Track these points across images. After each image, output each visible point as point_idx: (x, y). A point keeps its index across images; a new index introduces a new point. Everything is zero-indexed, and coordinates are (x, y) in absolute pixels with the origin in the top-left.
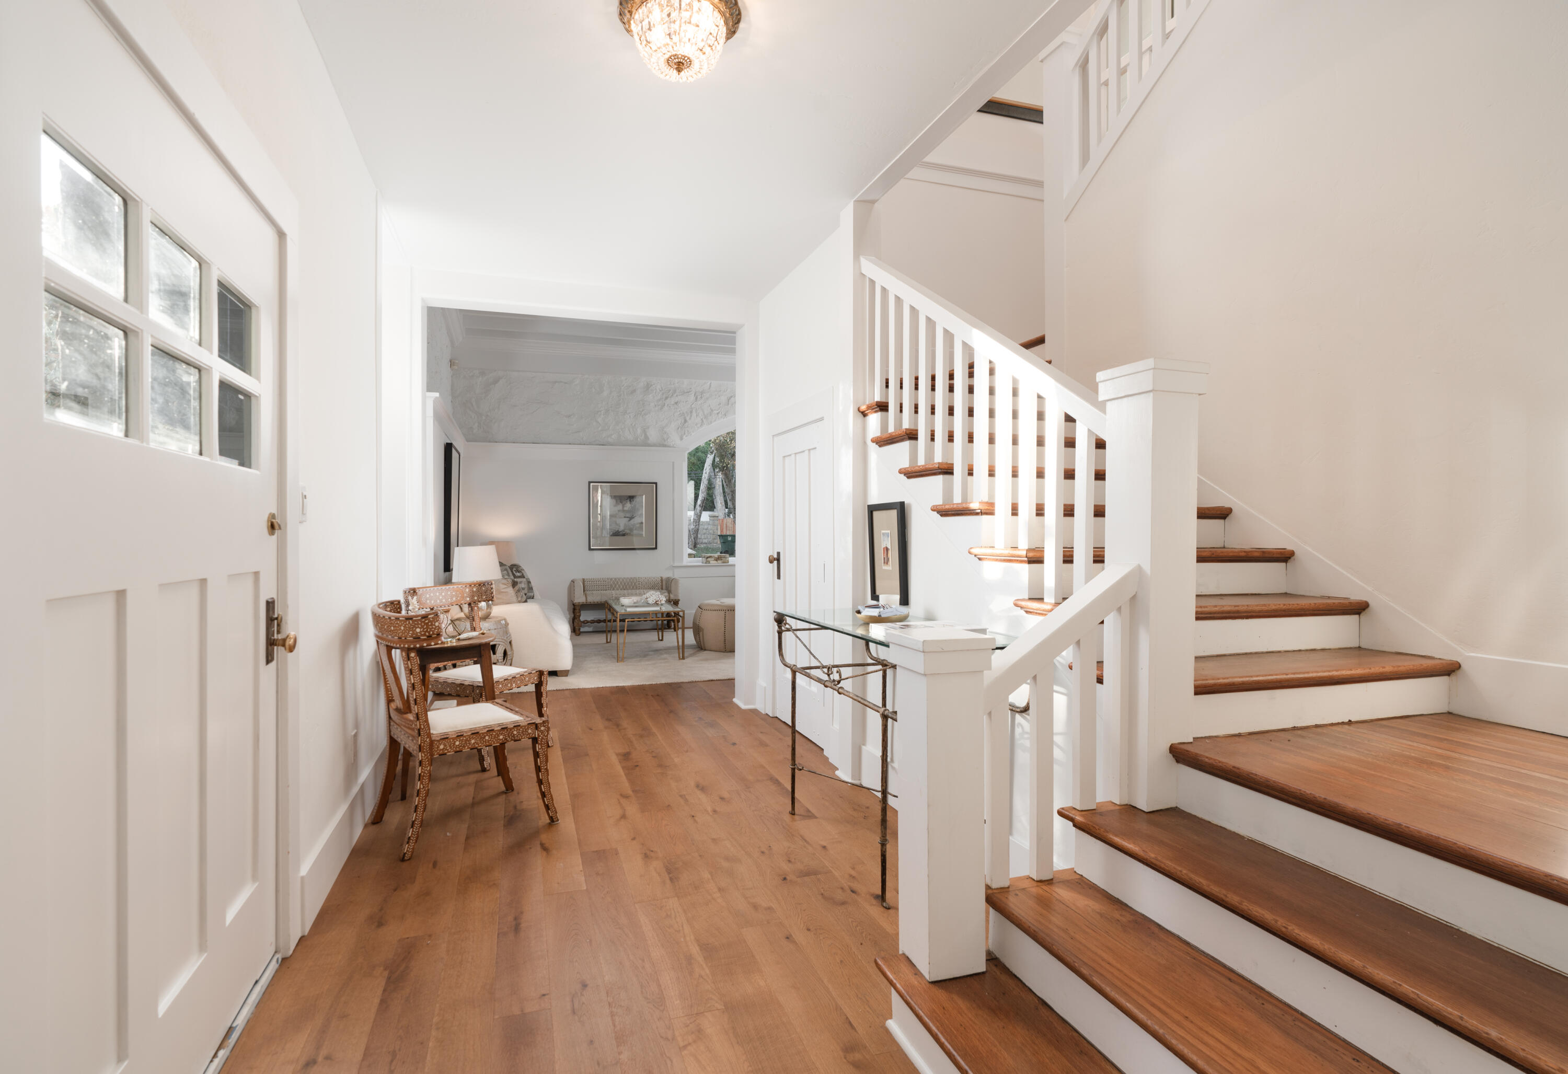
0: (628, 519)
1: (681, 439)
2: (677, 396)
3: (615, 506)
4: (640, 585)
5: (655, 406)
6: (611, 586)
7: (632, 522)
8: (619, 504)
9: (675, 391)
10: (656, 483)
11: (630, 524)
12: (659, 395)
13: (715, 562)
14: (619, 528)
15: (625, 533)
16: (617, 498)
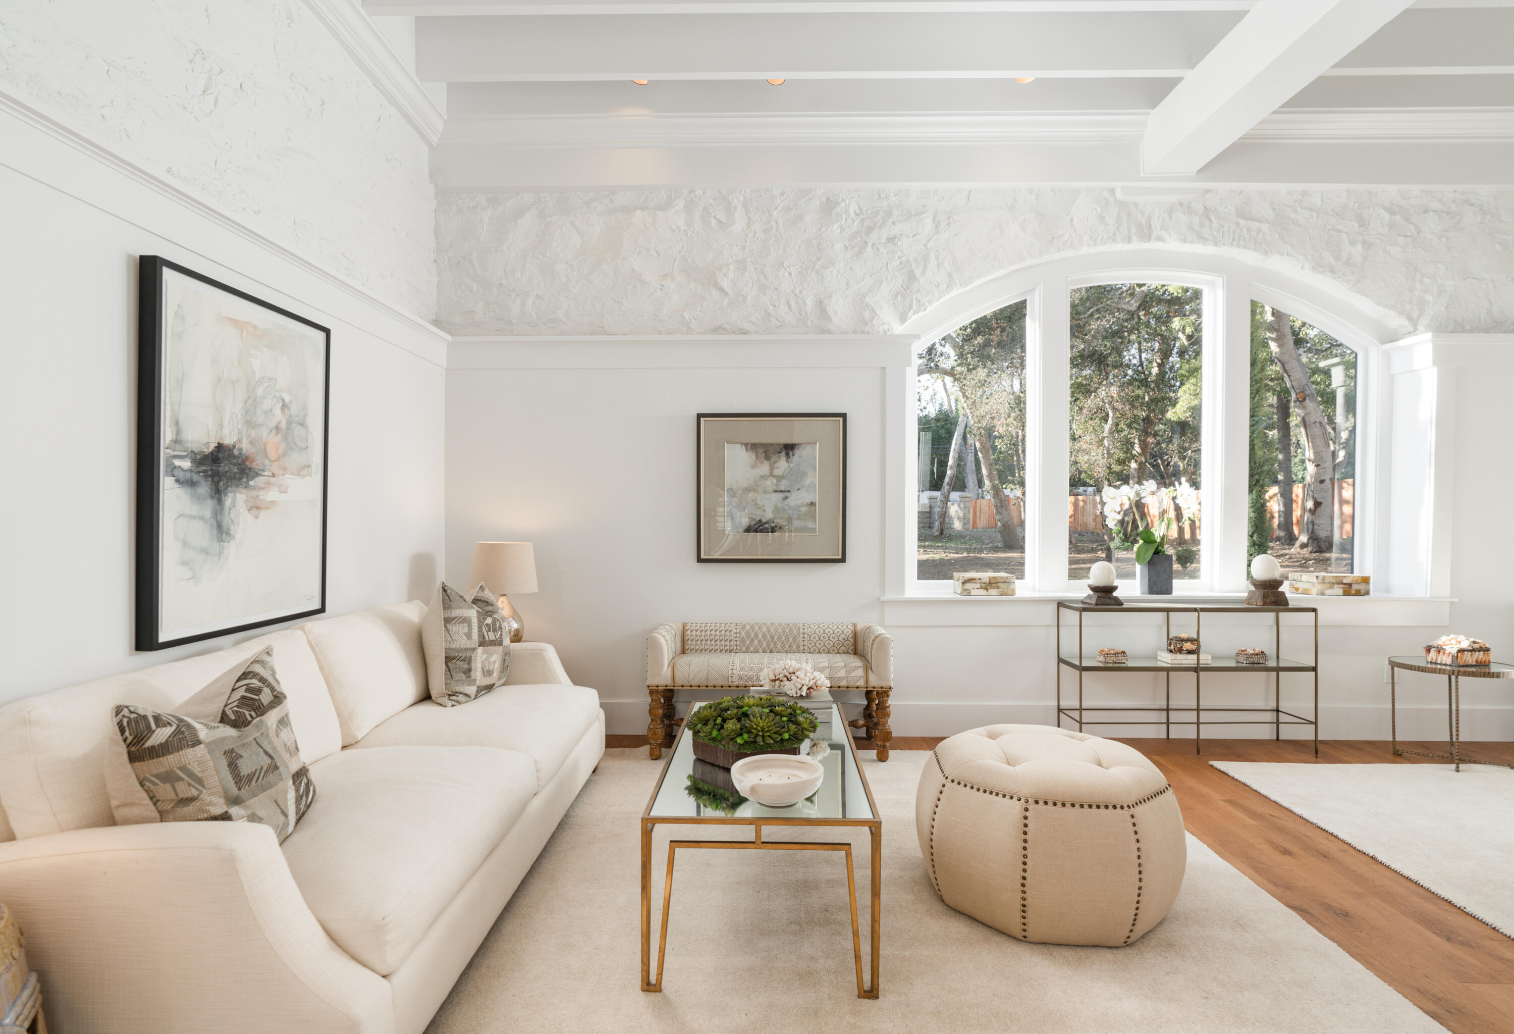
0: (783, 495)
2: (894, 223)
3: (753, 466)
4: (806, 643)
5: (846, 248)
6: (743, 641)
7: (792, 501)
8: (763, 462)
9: (889, 214)
10: (844, 416)
11: (786, 507)
12: (855, 224)
13: (983, 592)
14: (763, 516)
15: (776, 526)
16: (758, 450)
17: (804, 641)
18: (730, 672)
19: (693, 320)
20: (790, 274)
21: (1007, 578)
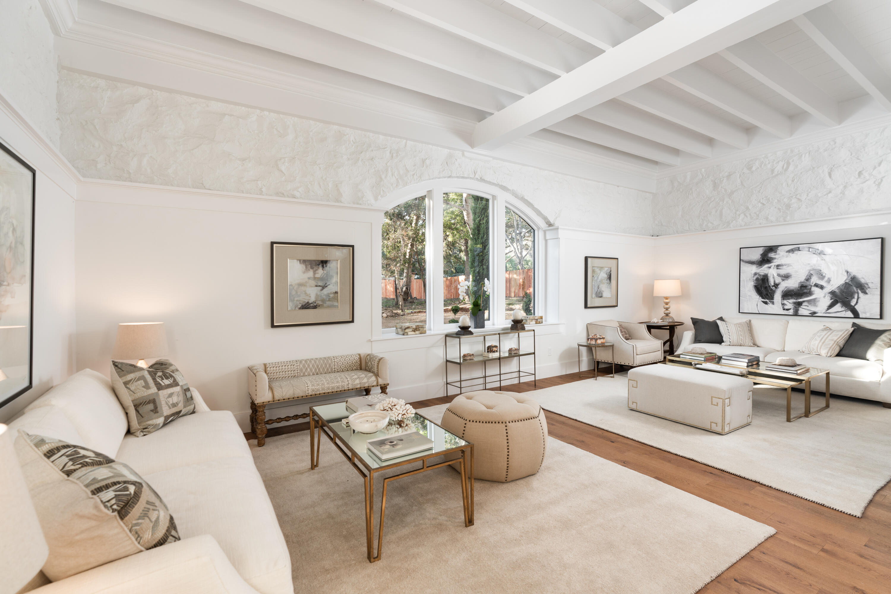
0: (320, 288)
1: (376, 199)
2: (372, 150)
3: (304, 273)
4: (336, 367)
5: (349, 159)
6: (301, 370)
7: (326, 291)
8: (309, 270)
9: (369, 147)
10: (353, 246)
11: (322, 295)
12: (353, 147)
13: (413, 333)
14: (309, 300)
15: (317, 305)
16: (306, 263)
17: (335, 366)
18: (307, 388)
19: (263, 187)
20: (320, 168)
21: (423, 325)
